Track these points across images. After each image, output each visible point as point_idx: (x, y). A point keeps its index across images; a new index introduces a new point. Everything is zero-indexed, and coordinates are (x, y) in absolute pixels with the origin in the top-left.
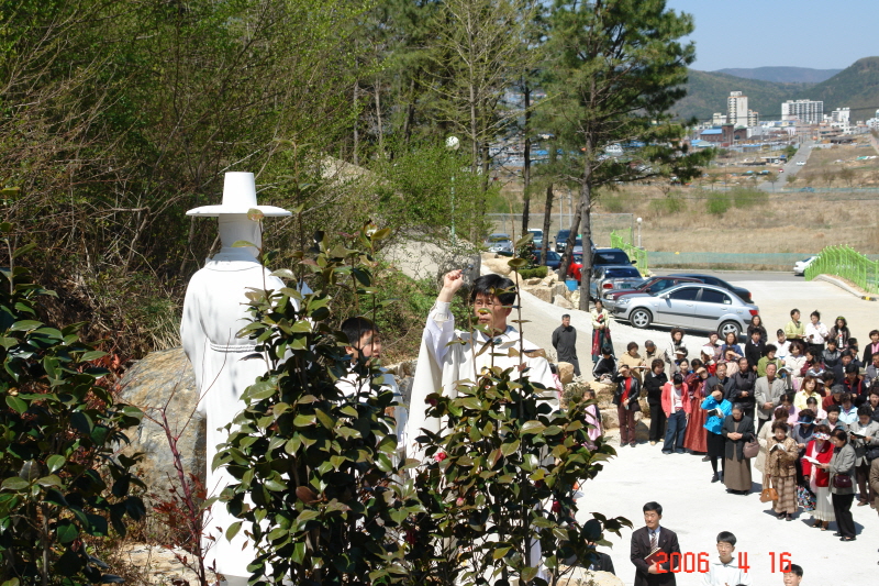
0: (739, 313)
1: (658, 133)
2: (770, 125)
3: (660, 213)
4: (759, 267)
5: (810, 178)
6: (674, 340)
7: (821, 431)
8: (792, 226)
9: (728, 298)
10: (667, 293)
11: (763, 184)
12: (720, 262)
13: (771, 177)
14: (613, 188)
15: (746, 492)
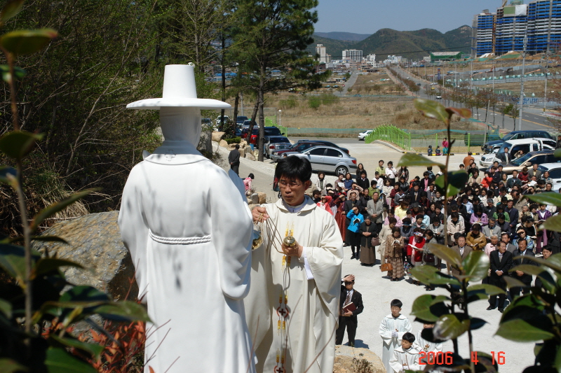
0: (347, 162)
1: (301, 63)
2: (337, 62)
3: (285, 107)
4: (341, 135)
5: (359, 90)
6: (320, 178)
7: (419, 231)
8: (353, 114)
9: (341, 154)
10: (308, 152)
11: (336, 92)
12: (320, 132)
13: (340, 89)
14: (277, 94)
15: (371, 265)
